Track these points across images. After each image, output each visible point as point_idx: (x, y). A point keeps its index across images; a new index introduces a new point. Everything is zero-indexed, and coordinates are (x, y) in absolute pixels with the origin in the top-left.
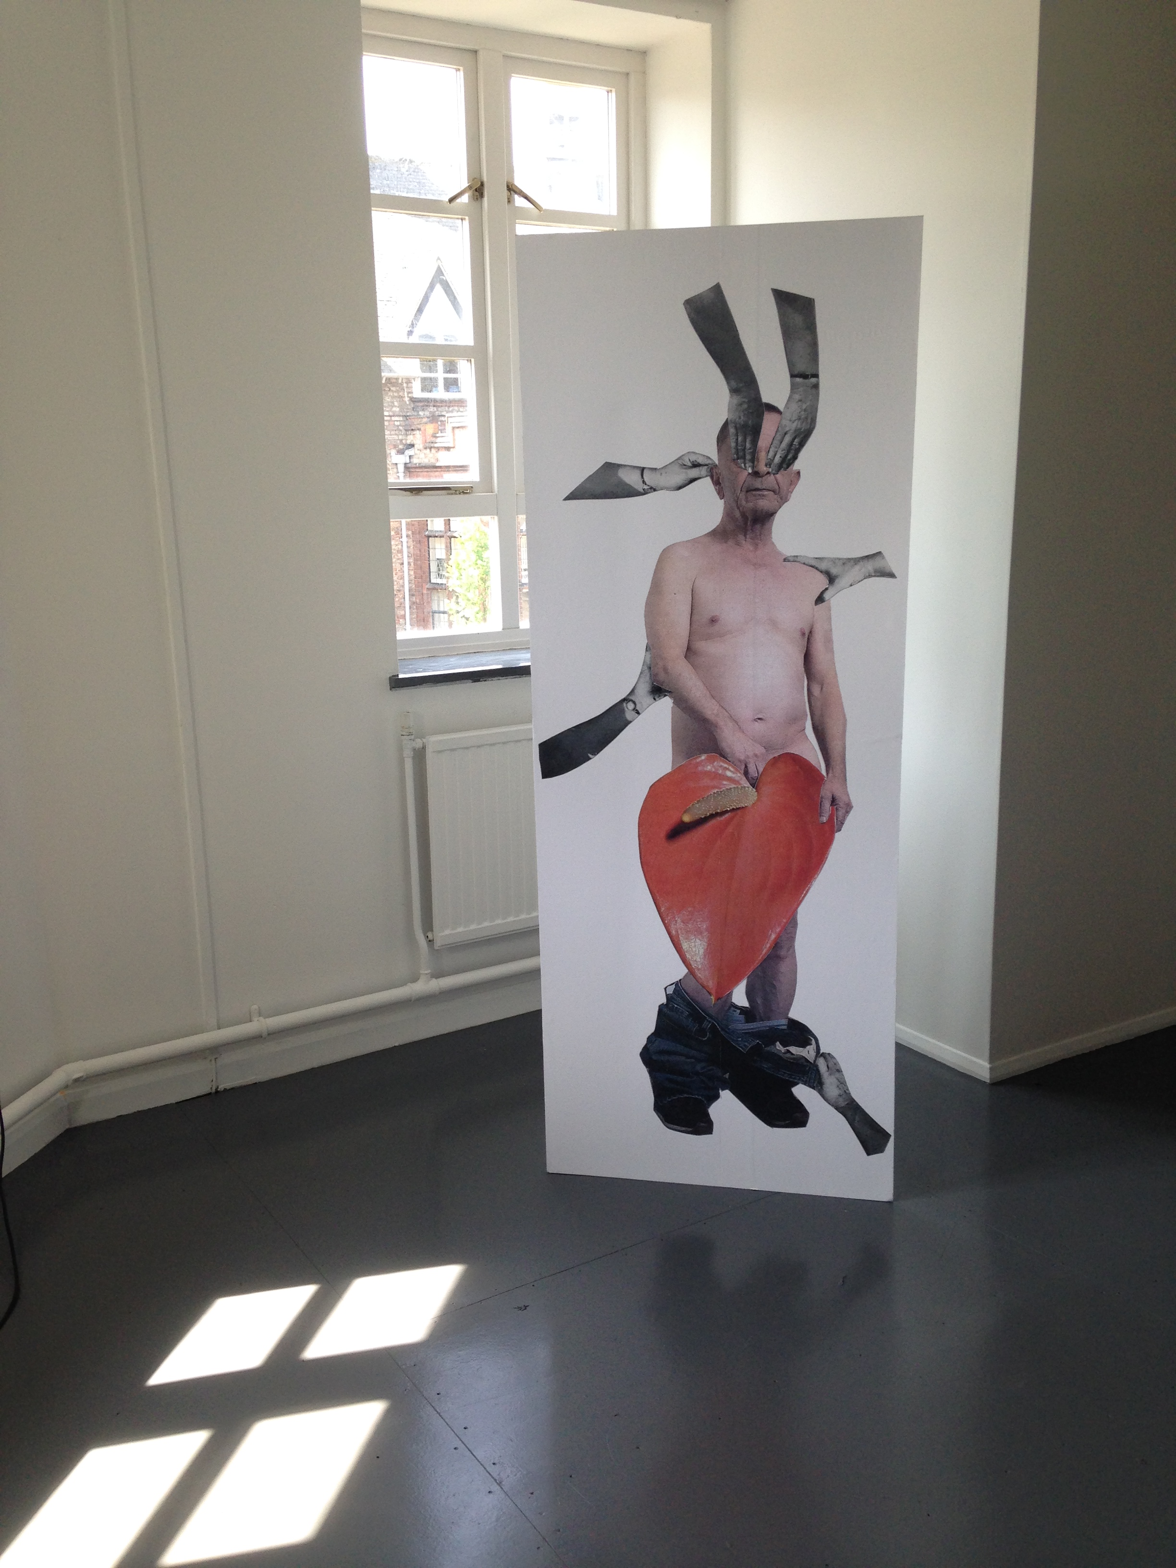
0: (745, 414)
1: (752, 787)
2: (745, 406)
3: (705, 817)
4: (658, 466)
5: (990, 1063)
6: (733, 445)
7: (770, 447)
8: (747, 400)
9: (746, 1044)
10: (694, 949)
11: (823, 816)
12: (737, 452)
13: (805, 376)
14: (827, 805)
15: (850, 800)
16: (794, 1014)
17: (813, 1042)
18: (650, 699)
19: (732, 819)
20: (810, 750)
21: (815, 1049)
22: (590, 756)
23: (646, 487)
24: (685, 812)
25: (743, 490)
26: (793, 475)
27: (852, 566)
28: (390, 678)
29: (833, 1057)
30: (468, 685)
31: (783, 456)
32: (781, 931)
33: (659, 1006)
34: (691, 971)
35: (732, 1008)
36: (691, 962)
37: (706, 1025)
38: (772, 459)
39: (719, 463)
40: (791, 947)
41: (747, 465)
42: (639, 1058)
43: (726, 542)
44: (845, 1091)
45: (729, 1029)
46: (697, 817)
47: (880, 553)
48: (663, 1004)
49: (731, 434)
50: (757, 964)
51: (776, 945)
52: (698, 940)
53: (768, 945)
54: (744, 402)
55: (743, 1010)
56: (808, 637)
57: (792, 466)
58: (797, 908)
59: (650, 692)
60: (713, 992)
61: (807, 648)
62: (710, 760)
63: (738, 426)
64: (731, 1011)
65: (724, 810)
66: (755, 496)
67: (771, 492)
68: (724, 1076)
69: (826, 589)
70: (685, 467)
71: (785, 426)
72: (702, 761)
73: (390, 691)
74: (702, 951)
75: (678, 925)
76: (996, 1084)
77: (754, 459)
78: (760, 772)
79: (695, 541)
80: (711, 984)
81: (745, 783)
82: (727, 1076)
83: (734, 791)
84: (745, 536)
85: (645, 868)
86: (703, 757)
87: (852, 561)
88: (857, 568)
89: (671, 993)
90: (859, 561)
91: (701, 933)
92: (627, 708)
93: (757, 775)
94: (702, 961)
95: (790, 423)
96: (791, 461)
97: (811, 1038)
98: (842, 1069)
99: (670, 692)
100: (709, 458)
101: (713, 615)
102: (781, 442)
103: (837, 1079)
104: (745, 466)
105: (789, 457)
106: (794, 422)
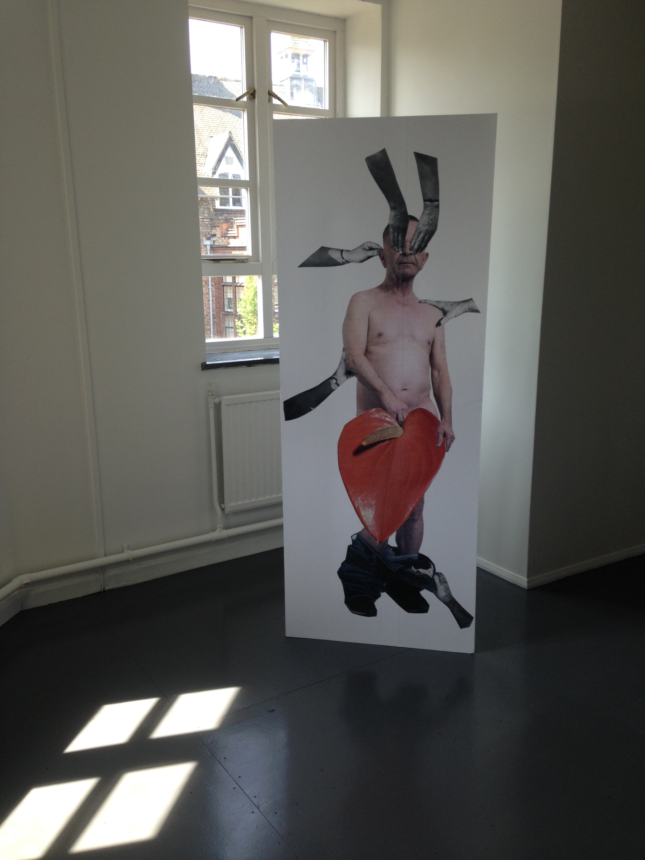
0: (398, 221)
1: (400, 427)
2: (399, 217)
3: (374, 443)
4: (351, 249)
5: (527, 579)
6: (392, 238)
9: (395, 567)
10: (367, 515)
11: (439, 443)
12: (394, 243)
13: (431, 201)
14: (441, 437)
15: (453, 434)
16: (422, 551)
17: (432, 566)
18: (344, 377)
19: (389, 444)
20: (433, 407)
21: (433, 570)
22: (312, 408)
23: (344, 261)
24: (363, 440)
25: (397, 263)
26: (424, 256)
27: (457, 306)
28: (201, 364)
29: (442, 575)
30: (244, 369)
31: (419, 245)
32: (415, 506)
33: (348, 546)
34: (366, 527)
35: (388, 548)
36: (366, 522)
37: (374, 557)
38: (413, 246)
39: (384, 248)
42: (337, 574)
43: (388, 292)
44: (449, 593)
45: (386, 559)
46: (370, 443)
47: (471, 299)
48: (350, 545)
49: (391, 232)
50: (402, 523)
51: (412, 513)
52: (370, 510)
53: (408, 513)
54: (398, 214)
55: (394, 548)
56: (432, 344)
57: (424, 250)
58: (424, 493)
59: (345, 374)
60: (378, 539)
61: (431, 350)
62: (377, 412)
63: (394, 228)
65: (385, 439)
66: (404, 266)
67: (412, 264)
68: (383, 585)
69: (442, 319)
70: (365, 249)
71: (421, 228)
72: (373, 412)
73: (201, 371)
74: (372, 516)
75: (359, 502)
76: (532, 590)
77: (403, 246)
78: (405, 419)
79: (370, 291)
80: (377, 534)
81: (396, 424)
82: (385, 584)
83: (391, 429)
84: (398, 289)
85: (341, 470)
86: (374, 410)
87: (456, 303)
88: (459, 307)
89: (355, 539)
90: (460, 303)
91: (371, 506)
92: (332, 383)
93: (403, 420)
94: (372, 521)
95: (423, 227)
96: (424, 248)
97: (431, 564)
98: (448, 581)
99: (356, 374)
100: (379, 245)
101: (380, 332)
102: (418, 237)
103: (445, 587)
104: (398, 250)
105: (423, 245)
106: (425, 226)
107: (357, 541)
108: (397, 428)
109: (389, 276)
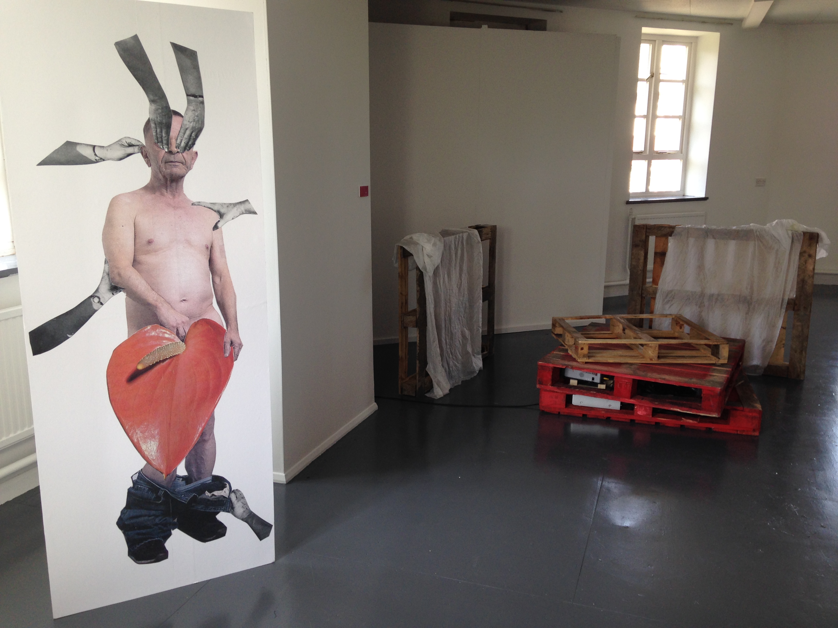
0: (160, 116)
1: (182, 342)
2: (160, 111)
3: (153, 364)
4: (105, 145)
5: (284, 473)
6: (154, 134)
7: (178, 137)
8: (161, 108)
9: (187, 497)
10: (150, 448)
11: (226, 353)
12: (157, 139)
13: (195, 96)
14: (228, 347)
15: (241, 341)
16: (216, 472)
17: (228, 485)
18: (110, 294)
19: (169, 364)
20: (217, 316)
21: (229, 489)
22: (69, 336)
23: (97, 158)
24: (139, 363)
25: (163, 161)
26: (193, 154)
27: (232, 208)
29: (239, 491)
31: (186, 142)
32: (205, 425)
33: (128, 490)
34: (149, 462)
35: (177, 478)
36: (149, 456)
37: (161, 493)
38: (179, 144)
39: (146, 145)
40: (212, 433)
41: (164, 147)
42: (116, 526)
43: (155, 194)
44: (247, 508)
45: (176, 491)
46: (147, 365)
47: (247, 200)
48: (131, 487)
49: (152, 127)
50: (191, 448)
51: (202, 434)
52: (152, 442)
53: (198, 435)
54: (159, 108)
55: (184, 478)
56: (210, 249)
57: (192, 149)
58: (214, 409)
59: (109, 290)
61: (210, 256)
62: (154, 329)
63: (156, 123)
64: (176, 480)
65: (165, 358)
66: (171, 165)
67: (180, 164)
68: (174, 521)
69: (219, 221)
70: (123, 146)
71: (186, 125)
72: (149, 330)
74: (155, 448)
75: (138, 435)
76: (289, 483)
77: (168, 143)
78: (187, 333)
79: (134, 193)
80: (163, 467)
82: (176, 520)
83: (171, 346)
84: (166, 190)
85: (113, 404)
86: (149, 327)
87: (232, 205)
88: (235, 208)
89: (136, 479)
90: (236, 205)
91: (154, 437)
92: (94, 301)
93: (185, 334)
94: (156, 454)
95: (189, 123)
96: (192, 146)
97: (226, 483)
98: (245, 496)
99: (123, 289)
100: (139, 141)
101: (149, 238)
102: (184, 134)
103: (242, 503)
104: (163, 148)
105: (190, 143)
106: (191, 123)
107: (139, 481)
108: (179, 343)
109: (155, 176)
